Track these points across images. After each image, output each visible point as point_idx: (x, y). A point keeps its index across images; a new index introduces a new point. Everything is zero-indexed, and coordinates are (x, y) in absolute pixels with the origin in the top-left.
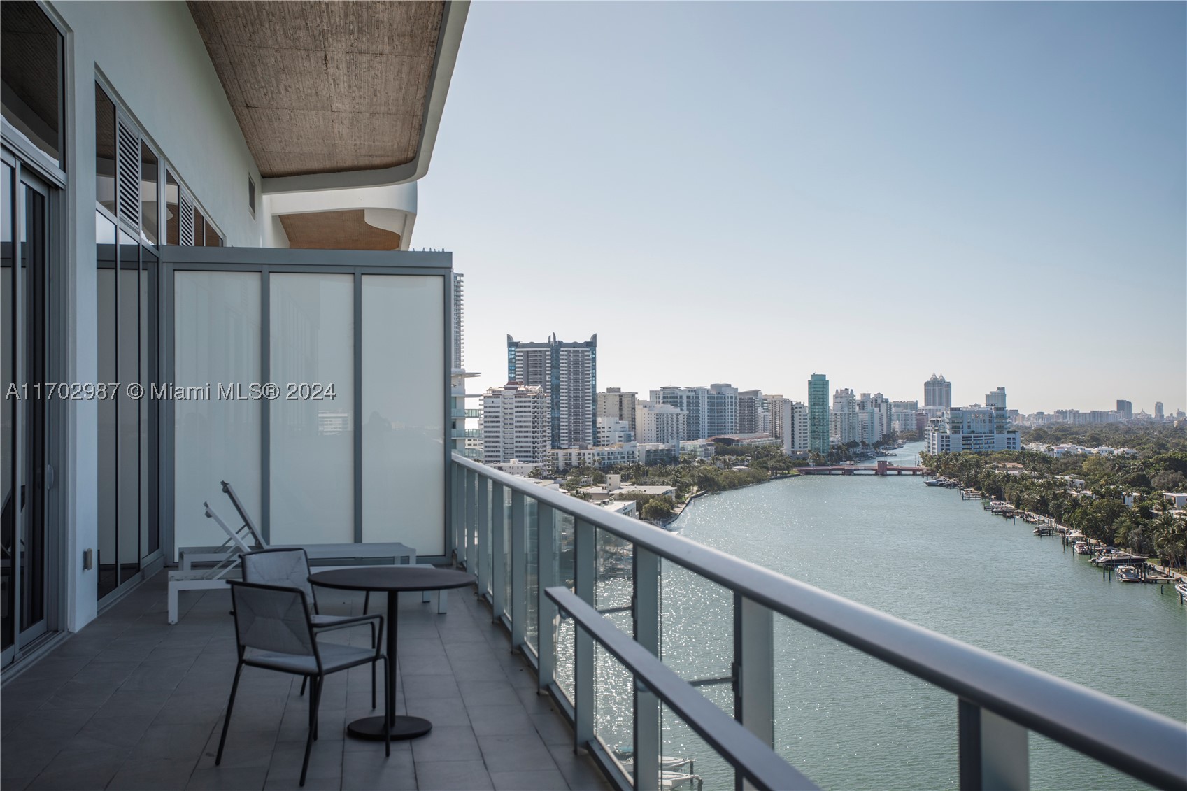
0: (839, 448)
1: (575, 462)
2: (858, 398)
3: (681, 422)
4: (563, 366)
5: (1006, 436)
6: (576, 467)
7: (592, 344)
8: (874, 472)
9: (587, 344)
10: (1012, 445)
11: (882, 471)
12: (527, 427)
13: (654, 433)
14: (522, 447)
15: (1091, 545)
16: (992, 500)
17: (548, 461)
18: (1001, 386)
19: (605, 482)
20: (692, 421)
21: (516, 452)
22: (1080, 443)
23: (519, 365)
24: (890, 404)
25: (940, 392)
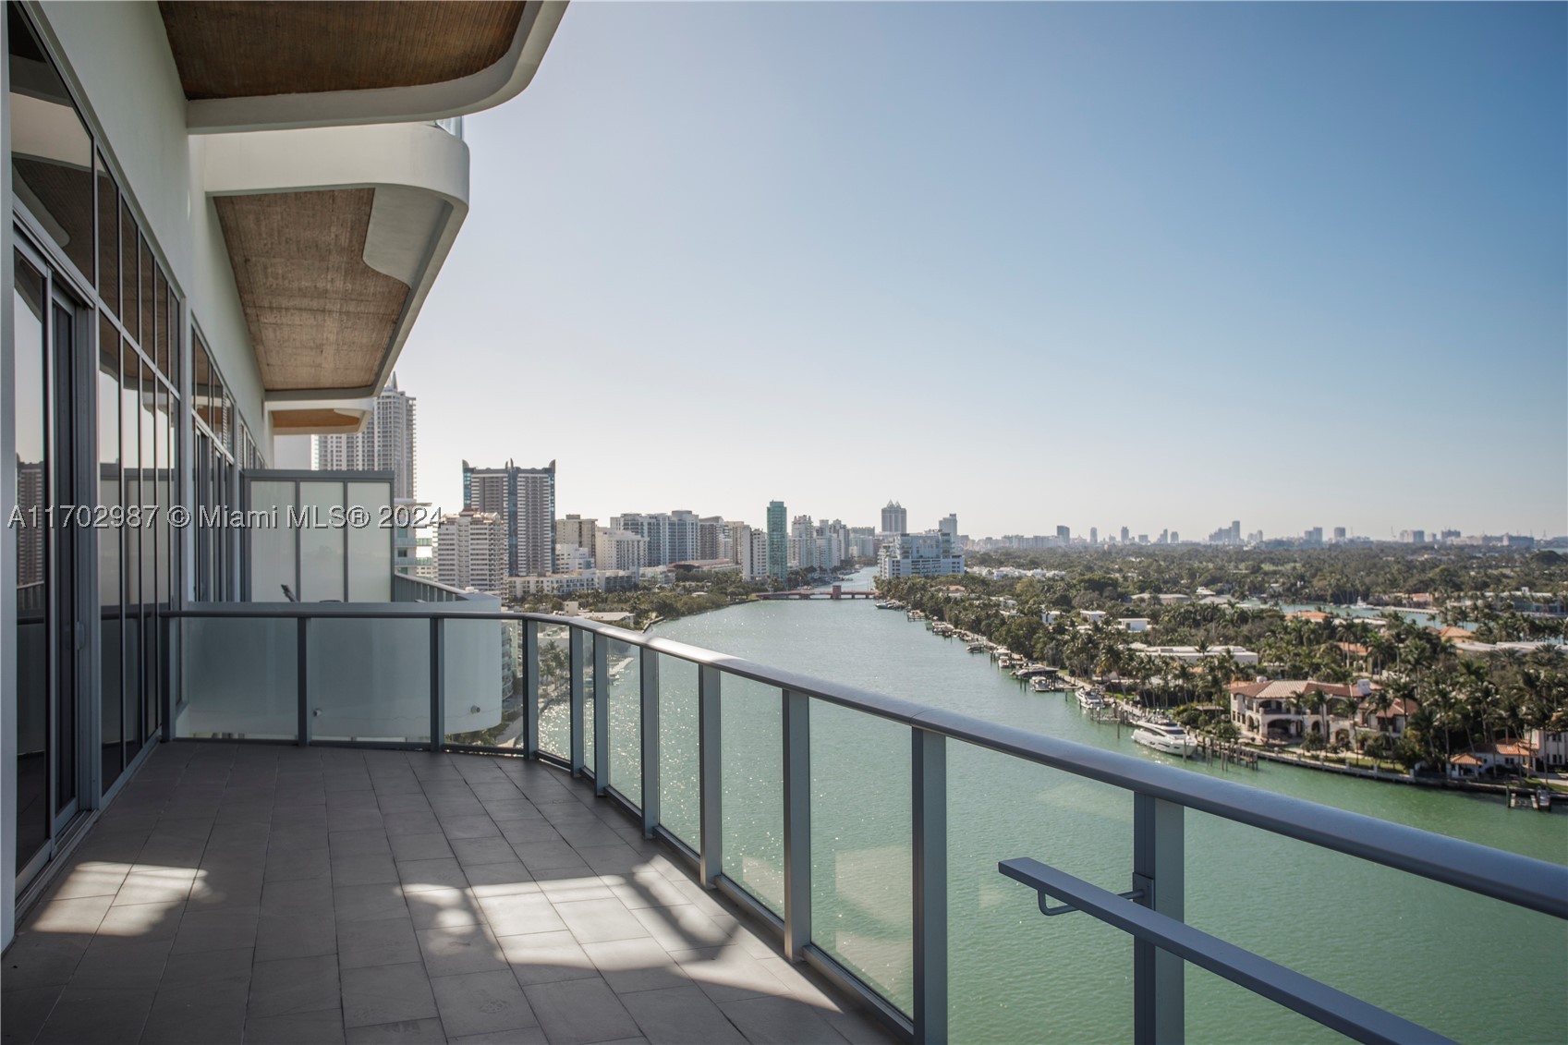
0: (797, 573)
1: (533, 589)
2: (816, 524)
3: (642, 548)
4: (521, 492)
5: (951, 560)
6: (534, 595)
7: (550, 471)
8: (829, 596)
9: (546, 471)
10: (956, 569)
11: (836, 595)
12: (483, 554)
13: (614, 560)
14: (478, 575)
15: (1014, 659)
16: (934, 620)
17: (506, 589)
18: (953, 513)
19: (562, 610)
20: (653, 547)
21: (472, 580)
22: (1020, 566)
23: (475, 492)
24: (848, 530)
25: (896, 517)
